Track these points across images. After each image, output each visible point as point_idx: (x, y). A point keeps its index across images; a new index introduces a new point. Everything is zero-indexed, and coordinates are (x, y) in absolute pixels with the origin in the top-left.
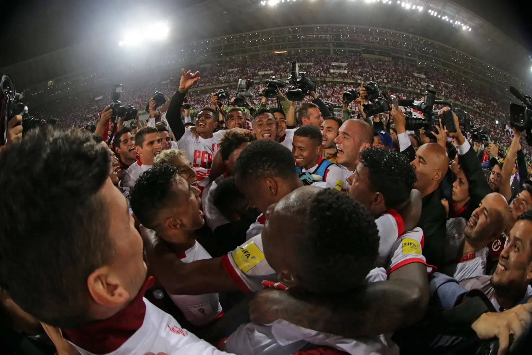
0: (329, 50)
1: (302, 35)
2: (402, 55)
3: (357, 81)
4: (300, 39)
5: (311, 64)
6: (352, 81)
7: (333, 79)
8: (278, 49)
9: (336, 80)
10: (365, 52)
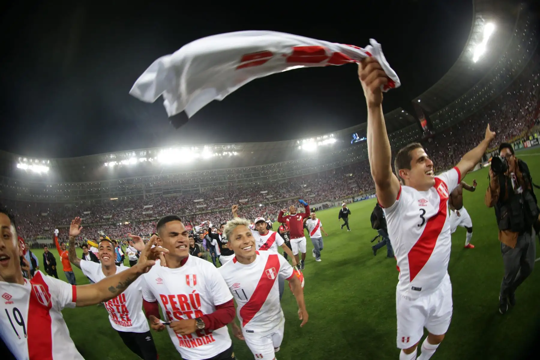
0: (142, 196)
1: (127, 186)
2: (189, 188)
3: (156, 218)
4: (125, 188)
5: (132, 209)
6: (154, 218)
7: (144, 219)
8: (113, 197)
9: (146, 219)
10: (164, 193)
